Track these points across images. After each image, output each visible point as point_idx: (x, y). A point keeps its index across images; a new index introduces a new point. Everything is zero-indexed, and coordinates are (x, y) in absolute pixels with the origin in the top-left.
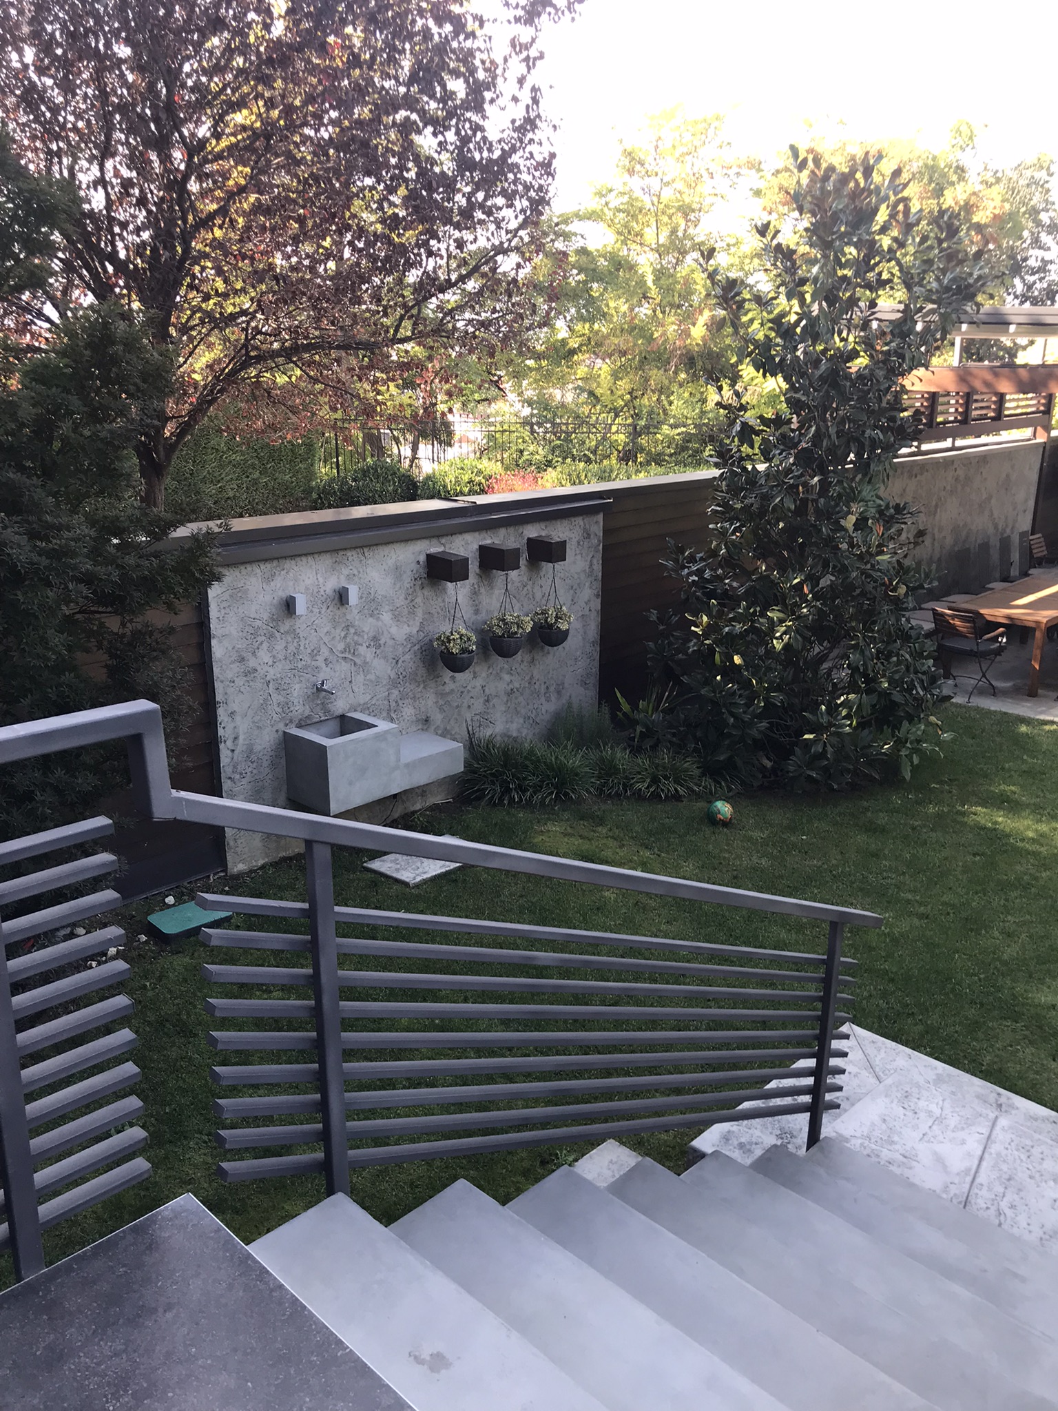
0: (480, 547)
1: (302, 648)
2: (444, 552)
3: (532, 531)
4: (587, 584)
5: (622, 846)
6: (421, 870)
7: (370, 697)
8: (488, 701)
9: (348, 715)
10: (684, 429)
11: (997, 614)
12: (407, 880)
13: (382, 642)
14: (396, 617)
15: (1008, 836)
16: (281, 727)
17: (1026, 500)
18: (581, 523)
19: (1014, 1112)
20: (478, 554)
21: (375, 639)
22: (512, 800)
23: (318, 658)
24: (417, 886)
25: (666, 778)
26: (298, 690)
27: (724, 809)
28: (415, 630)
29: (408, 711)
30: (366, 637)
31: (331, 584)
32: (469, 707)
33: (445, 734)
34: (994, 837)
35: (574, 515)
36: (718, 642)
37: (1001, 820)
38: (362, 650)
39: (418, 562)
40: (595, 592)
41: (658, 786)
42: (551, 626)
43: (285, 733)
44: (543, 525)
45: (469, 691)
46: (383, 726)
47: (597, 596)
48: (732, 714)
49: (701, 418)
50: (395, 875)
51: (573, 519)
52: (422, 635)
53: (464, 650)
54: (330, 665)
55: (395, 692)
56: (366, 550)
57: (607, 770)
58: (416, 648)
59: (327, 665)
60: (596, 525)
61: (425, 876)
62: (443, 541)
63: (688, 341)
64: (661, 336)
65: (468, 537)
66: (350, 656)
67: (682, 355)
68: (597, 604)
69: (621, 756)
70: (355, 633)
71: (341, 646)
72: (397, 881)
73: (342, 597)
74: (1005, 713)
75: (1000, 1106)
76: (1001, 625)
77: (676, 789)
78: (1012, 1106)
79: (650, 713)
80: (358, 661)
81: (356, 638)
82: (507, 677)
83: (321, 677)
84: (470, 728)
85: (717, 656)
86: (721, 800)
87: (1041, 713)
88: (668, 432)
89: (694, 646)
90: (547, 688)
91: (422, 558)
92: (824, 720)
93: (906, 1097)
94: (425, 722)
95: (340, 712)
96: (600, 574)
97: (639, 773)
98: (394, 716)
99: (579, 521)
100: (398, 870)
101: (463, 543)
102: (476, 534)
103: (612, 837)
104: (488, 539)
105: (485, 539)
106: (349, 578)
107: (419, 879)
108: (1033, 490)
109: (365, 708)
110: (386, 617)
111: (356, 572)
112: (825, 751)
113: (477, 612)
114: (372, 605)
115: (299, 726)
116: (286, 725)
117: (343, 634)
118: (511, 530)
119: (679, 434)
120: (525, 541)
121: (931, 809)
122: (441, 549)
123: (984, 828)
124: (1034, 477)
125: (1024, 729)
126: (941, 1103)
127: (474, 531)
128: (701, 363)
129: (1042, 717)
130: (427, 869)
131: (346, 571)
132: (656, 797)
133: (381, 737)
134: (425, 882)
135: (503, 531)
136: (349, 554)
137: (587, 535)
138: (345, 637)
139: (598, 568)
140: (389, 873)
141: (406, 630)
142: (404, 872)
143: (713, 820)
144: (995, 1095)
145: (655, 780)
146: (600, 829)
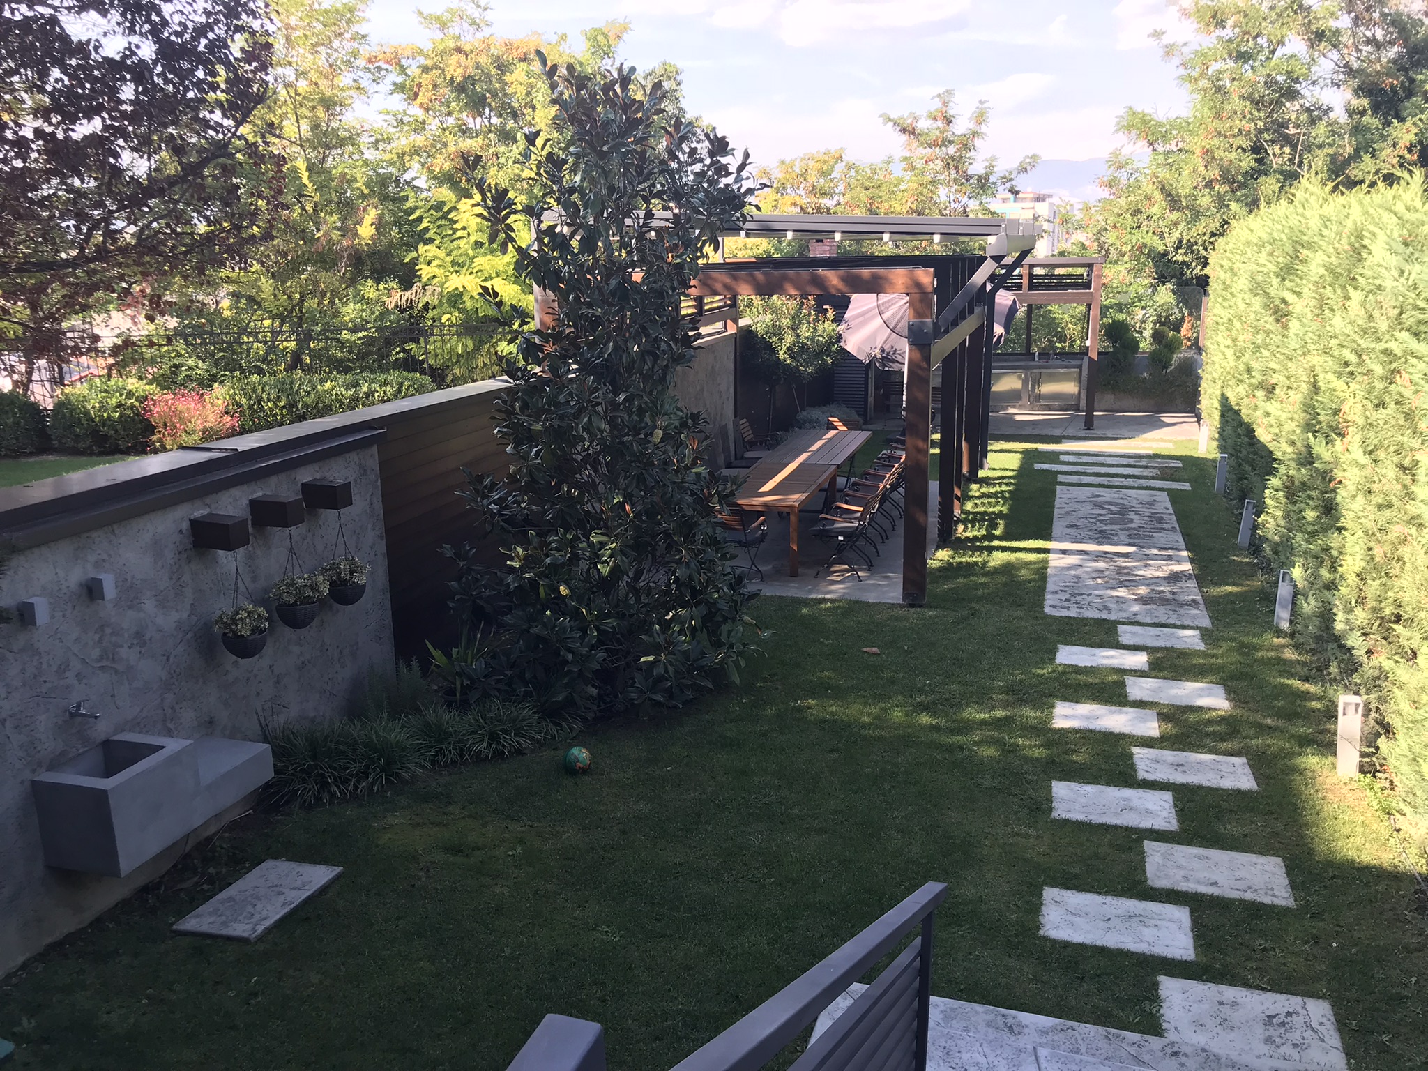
0: (251, 501)
1: (44, 666)
2: (210, 515)
3: (306, 475)
4: (370, 526)
5: (484, 825)
6: (257, 917)
7: (139, 710)
8: (278, 682)
9: (115, 738)
10: (365, 333)
11: (754, 503)
12: (245, 935)
13: (147, 637)
14: (162, 604)
15: (849, 725)
16: (28, 775)
17: (728, 389)
18: (356, 459)
19: (1026, 1031)
20: (249, 510)
21: (139, 634)
22: (332, 796)
23: (67, 674)
24: (261, 939)
25: (506, 732)
26: (44, 722)
27: (581, 754)
28: (185, 615)
29: (188, 716)
30: (126, 635)
31: (76, 576)
32: (258, 694)
33: (235, 734)
34: (836, 728)
35: (349, 451)
36: (540, 575)
37: (833, 709)
38: (124, 652)
39: (181, 531)
40: (379, 533)
41: (498, 743)
42: (344, 582)
43: (33, 783)
44: (316, 466)
45: (255, 676)
46: (172, 745)
47: (381, 537)
48: (570, 650)
49: (381, 320)
50: (224, 932)
51: (347, 455)
52: (195, 619)
53: (255, 630)
54: (84, 681)
55: (170, 697)
56: (115, 526)
57: (435, 736)
58: (189, 636)
59: (80, 681)
60: (372, 458)
61: (268, 923)
62: (208, 500)
63: (357, 241)
64: (324, 235)
65: (236, 492)
66: (108, 664)
67: (350, 255)
68: (382, 547)
69: (449, 718)
70: (113, 633)
71: (96, 653)
72: (229, 939)
73: (92, 590)
74: (781, 597)
75: (1010, 1028)
76: (760, 514)
77: (518, 742)
78: (1020, 1025)
79: (469, 661)
80: (120, 668)
81: (114, 639)
82: (296, 649)
83: (75, 698)
84: (262, 720)
85: (541, 590)
86: (575, 746)
87: (810, 592)
88: (348, 337)
89: (514, 582)
90: (341, 652)
91: (185, 525)
92: (660, 640)
93: (948, 1053)
94: (209, 725)
95: (103, 737)
96: (382, 512)
97: (473, 733)
98: (171, 726)
99: (353, 456)
100: (225, 924)
101: (231, 500)
102: (245, 487)
103: (469, 816)
104: (258, 492)
105: (255, 492)
106: (98, 565)
107: (260, 929)
108: (732, 378)
109: (135, 725)
110: (149, 605)
111: (105, 556)
112: (666, 671)
113: (254, 579)
114: (131, 594)
115: (51, 767)
116: (34, 771)
117: (97, 637)
118: (282, 476)
119: (360, 339)
120: (299, 487)
121: (770, 712)
122: (206, 512)
123: (824, 721)
124: (732, 366)
125: (804, 611)
126: (980, 1049)
127: (242, 483)
128: (369, 263)
129: (813, 596)
130: (265, 913)
131: (92, 558)
132: (499, 755)
133: (174, 759)
134: (268, 931)
135: (273, 480)
136: (94, 534)
137: (364, 471)
138: (100, 641)
139: (378, 506)
140: (214, 931)
141: (175, 616)
142: (235, 925)
143: (571, 770)
144: (1000, 1018)
145: (493, 737)
146: (451, 808)
